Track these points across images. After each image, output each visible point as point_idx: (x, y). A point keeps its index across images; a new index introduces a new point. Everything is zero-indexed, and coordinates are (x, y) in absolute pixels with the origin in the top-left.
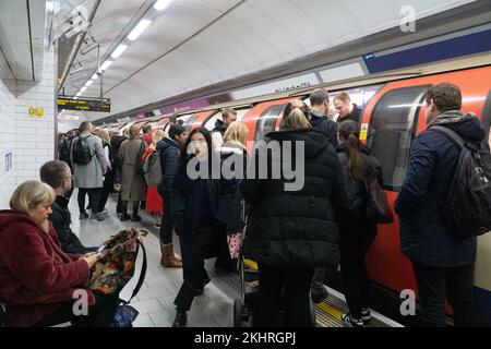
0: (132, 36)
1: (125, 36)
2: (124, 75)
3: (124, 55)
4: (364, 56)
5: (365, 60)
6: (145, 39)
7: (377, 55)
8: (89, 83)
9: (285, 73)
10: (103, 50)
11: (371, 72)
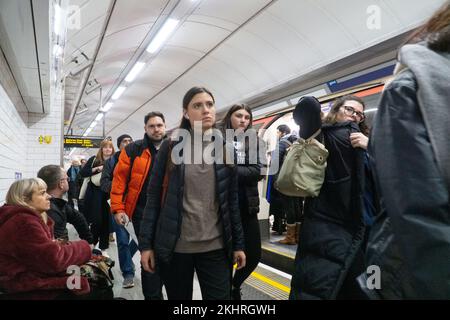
0: (129, 78)
1: (123, 79)
2: (124, 116)
3: (122, 97)
4: (328, 83)
5: (330, 86)
6: (141, 81)
7: (339, 81)
8: (94, 124)
9: (260, 103)
10: (105, 93)
11: (332, 91)
